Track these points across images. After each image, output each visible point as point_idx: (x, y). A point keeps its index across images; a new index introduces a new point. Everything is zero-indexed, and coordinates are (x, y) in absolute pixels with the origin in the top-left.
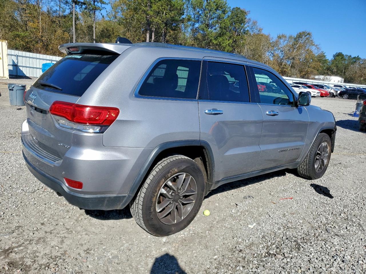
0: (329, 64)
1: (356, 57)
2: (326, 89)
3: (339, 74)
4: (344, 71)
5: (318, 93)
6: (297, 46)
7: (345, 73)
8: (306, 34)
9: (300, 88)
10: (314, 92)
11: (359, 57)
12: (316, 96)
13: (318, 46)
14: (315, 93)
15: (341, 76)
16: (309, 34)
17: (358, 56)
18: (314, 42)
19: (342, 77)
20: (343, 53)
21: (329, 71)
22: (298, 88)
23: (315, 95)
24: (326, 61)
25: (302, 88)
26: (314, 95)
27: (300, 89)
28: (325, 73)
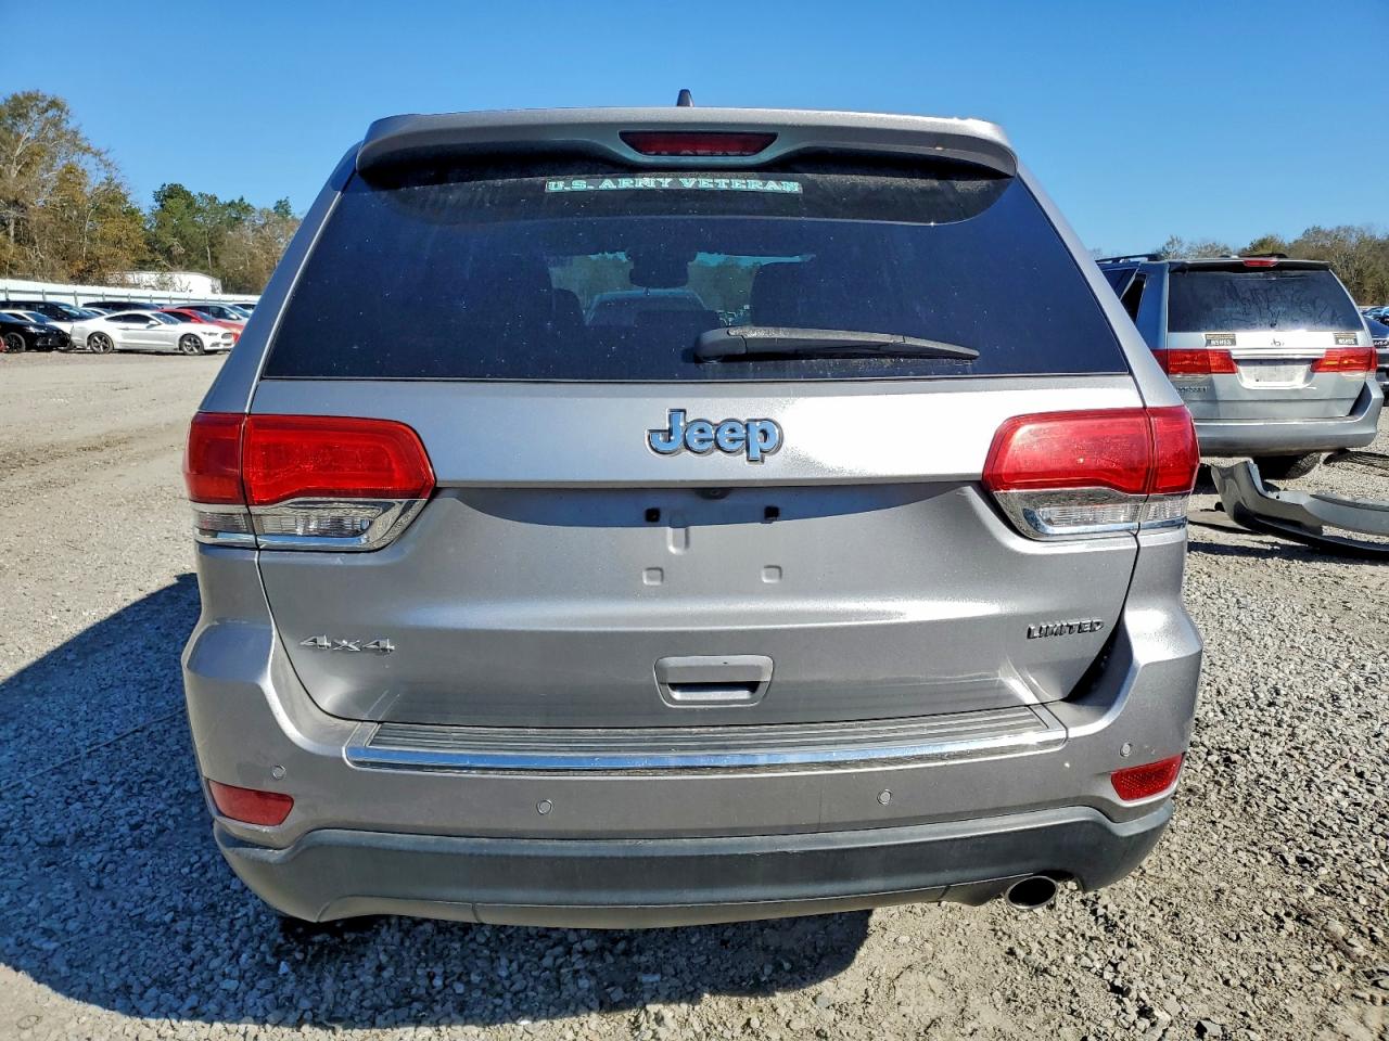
0: (148, 227)
1: (237, 201)
2: (238, 319)
3: (196, 262)
4: (212, 253)
5: (224, 336)
6: (18, 152)
7: (215, 258)
8: (41, 105)
9: (151, 322)
10: (210, 334)
11: (246, 201)
12: (221, 347)
13: (104, 157)
14: (218, 339)
15: (204, 270)
16: (54, 104)
17: (242, 199)
18: (86, 139)
19: (214, 276)
20: (187, 188)
21: (159, 254)
22: (143, 326)
23: (217, 344)
24: (132, 214)
25: (160, 324)
26: (213, 345)
27: (153, 325)
28: (144, 262)
